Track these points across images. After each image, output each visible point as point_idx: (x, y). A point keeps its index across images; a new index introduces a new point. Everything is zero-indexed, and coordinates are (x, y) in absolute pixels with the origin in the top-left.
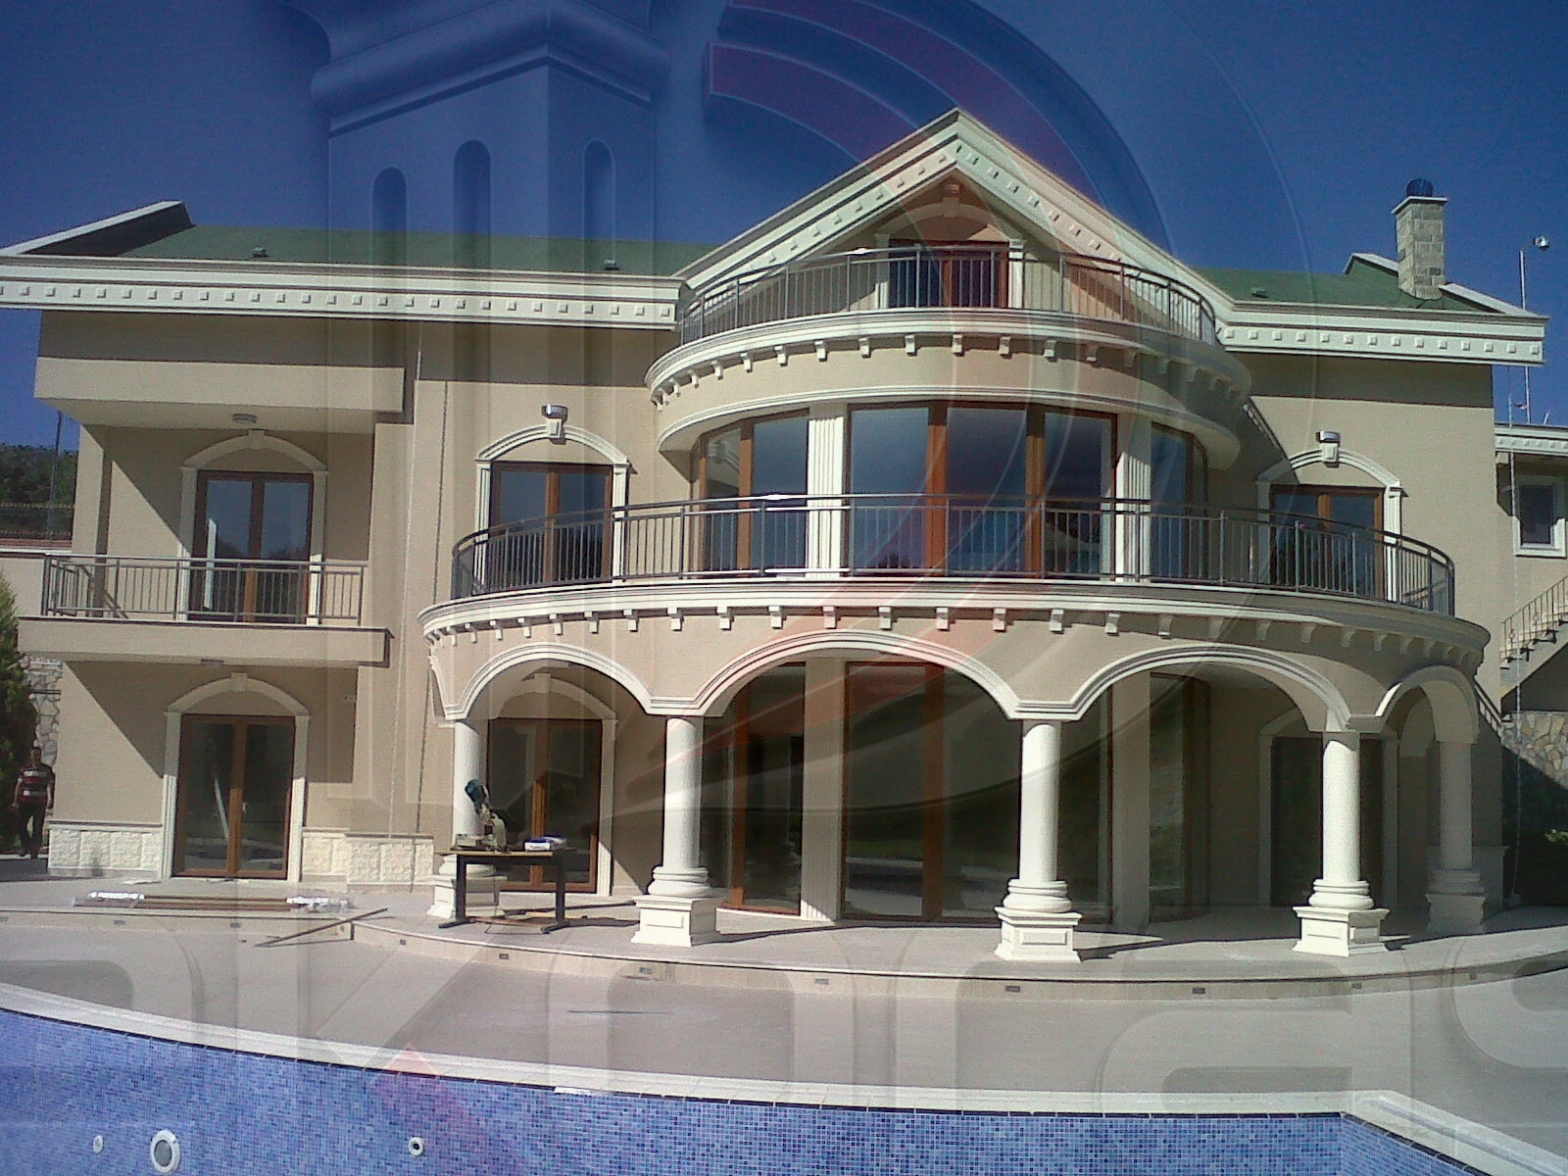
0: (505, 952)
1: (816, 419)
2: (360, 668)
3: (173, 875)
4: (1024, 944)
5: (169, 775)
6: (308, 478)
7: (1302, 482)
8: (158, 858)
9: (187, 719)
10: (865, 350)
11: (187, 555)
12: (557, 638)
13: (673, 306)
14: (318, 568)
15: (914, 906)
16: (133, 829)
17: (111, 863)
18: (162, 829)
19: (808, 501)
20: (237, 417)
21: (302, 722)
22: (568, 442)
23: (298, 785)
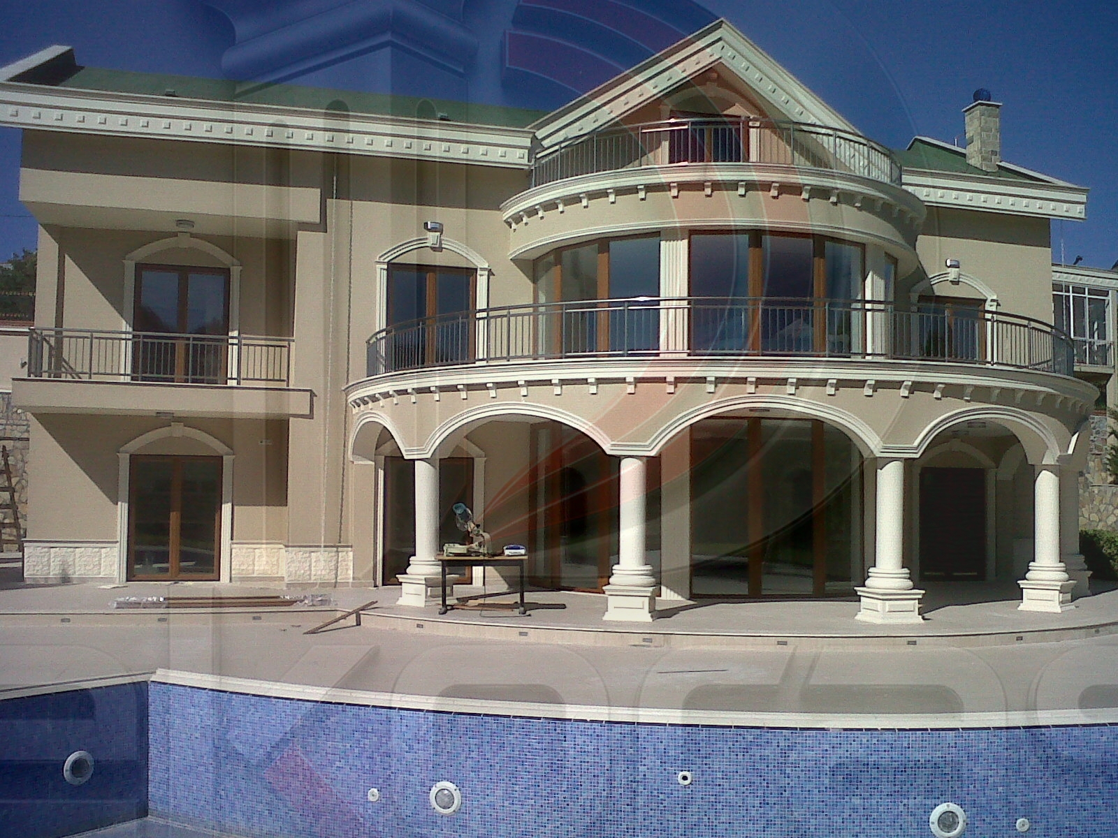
0: (525, 630)
1: (666, 241)
2: (291, 419)
3: (127, 581)
4: (889, 612)
5: (122, 502)
6: (226, 272)
7: (937, 294)
8: (116, 566)
9: (133, 458)
10: (708, 191)
11: (130, 329)
12: (523, 398)
13: (527, 151)
14: (235, 341)
15: (743, 588)
16: (92, 545)
17: (77, 572)
18: (118, 544)
19: (661, 302)
20: (179, 222)
21: (227, 460)
22: (444, 250)
23: (226, 508)
